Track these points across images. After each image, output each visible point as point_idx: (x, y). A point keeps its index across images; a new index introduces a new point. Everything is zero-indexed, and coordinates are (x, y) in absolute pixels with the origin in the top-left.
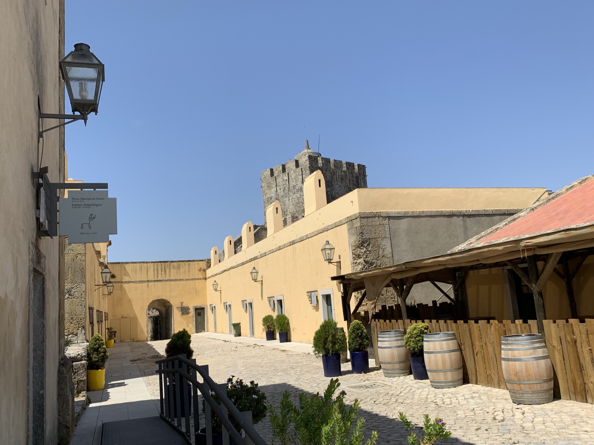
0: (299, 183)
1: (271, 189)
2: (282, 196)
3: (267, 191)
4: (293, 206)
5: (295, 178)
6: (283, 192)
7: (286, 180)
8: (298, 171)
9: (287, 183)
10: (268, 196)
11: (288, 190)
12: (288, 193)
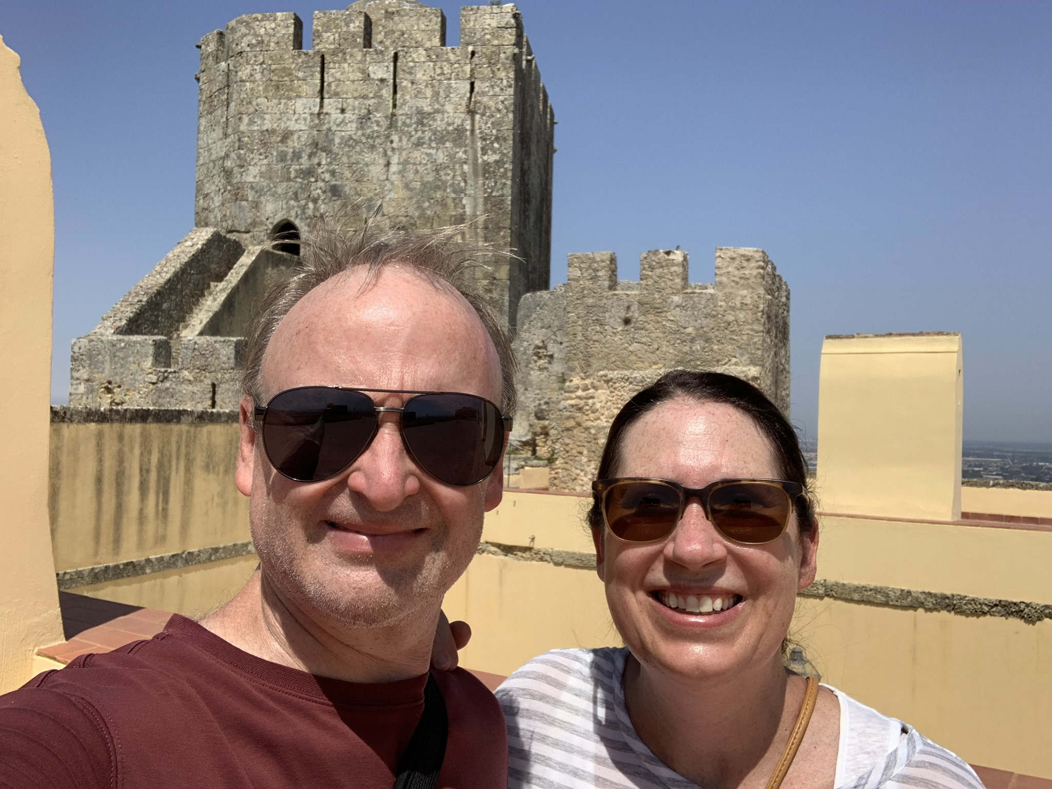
0: (449, 108)
1: (290, 98)
2: (350, 142)
3: (262, 100)
4: (407, 194)
5: (430, 84)
6: (354, 125)
7: (382, 80)
8: (452, 57)
9: (387, 93)
10: (267, 125)
11: (385, 123)
12: (388, 137)
